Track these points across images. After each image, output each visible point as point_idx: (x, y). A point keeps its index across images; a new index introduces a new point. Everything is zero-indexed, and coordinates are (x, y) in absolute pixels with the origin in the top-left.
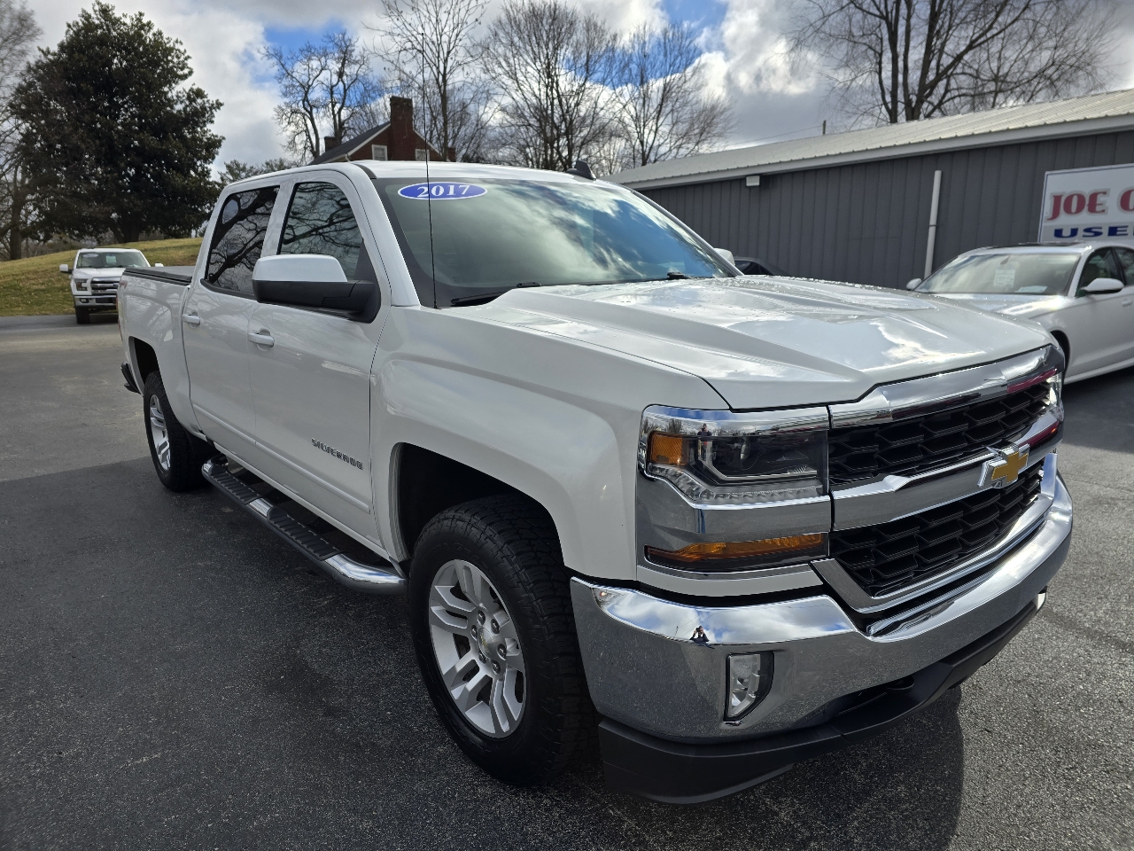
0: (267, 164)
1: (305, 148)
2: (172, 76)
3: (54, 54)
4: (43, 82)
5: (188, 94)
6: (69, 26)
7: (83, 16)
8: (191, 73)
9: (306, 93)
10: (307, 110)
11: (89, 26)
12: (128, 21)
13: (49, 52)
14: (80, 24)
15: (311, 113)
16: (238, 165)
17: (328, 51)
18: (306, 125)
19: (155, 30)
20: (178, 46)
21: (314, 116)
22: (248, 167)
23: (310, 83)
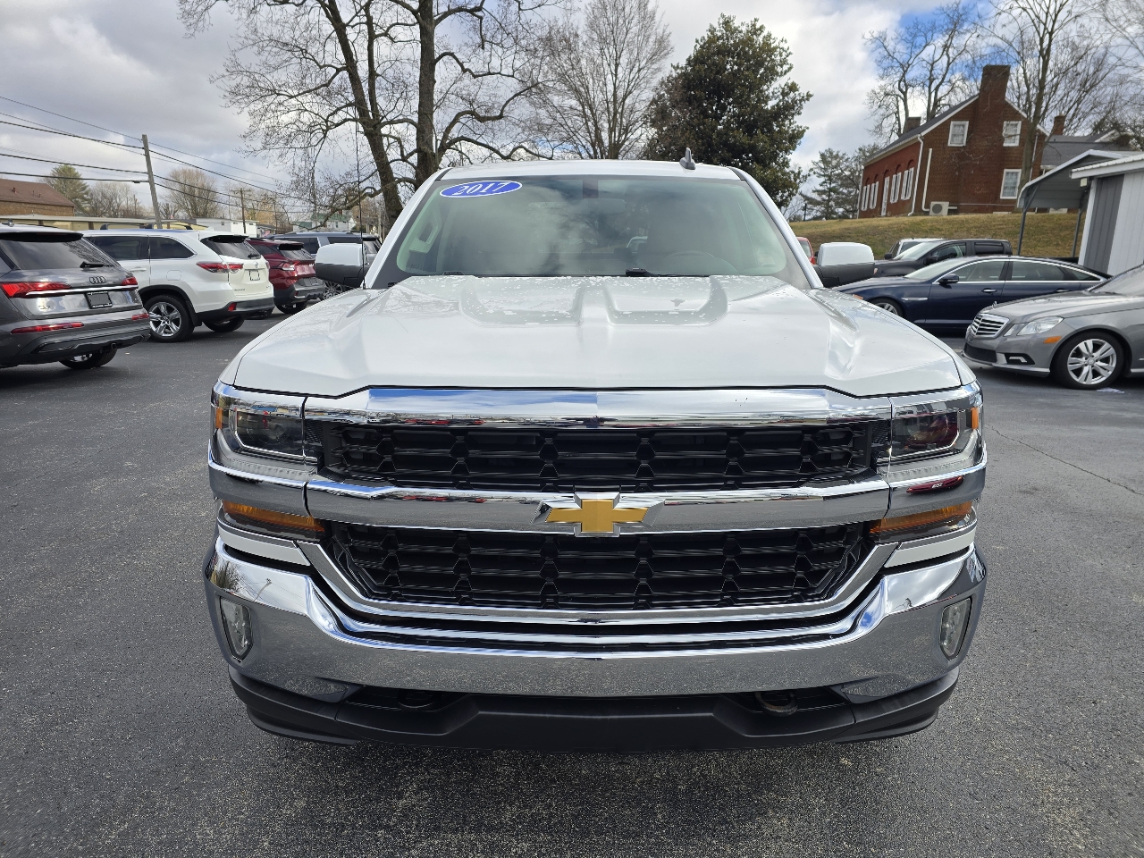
0: (860, 150)
1: (892, 131)
2: (772, 74)
3: (682, 68)
4: (670, 94)
5: (783, 89)
6: (697, 41)
7: (710, 30)
8: (790, 69)
9: (905, 72)
10: (901, 90)
11: (713, 39)
12: (744, 29)
13: (678, 67)
14: (706, 38)
15: (905, 94)
16: (831, 153)
17: (937, 24)
18: (898, 108)
19: (765, 33)
20: (782, 45)
21: (908, 95)
22: (840, 154)
23: (910, 63)
